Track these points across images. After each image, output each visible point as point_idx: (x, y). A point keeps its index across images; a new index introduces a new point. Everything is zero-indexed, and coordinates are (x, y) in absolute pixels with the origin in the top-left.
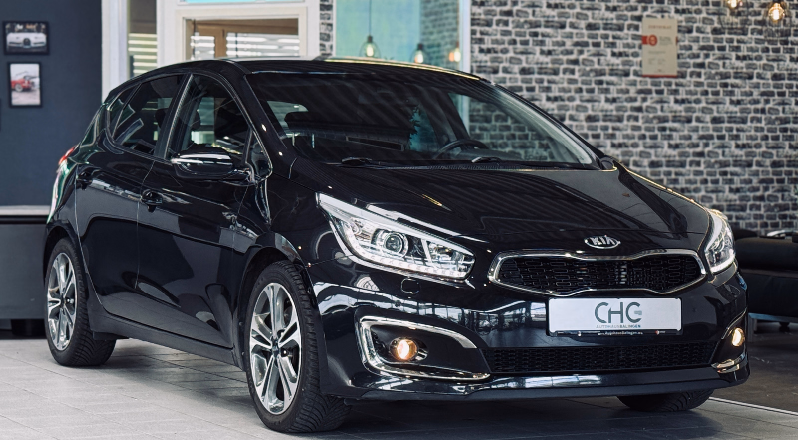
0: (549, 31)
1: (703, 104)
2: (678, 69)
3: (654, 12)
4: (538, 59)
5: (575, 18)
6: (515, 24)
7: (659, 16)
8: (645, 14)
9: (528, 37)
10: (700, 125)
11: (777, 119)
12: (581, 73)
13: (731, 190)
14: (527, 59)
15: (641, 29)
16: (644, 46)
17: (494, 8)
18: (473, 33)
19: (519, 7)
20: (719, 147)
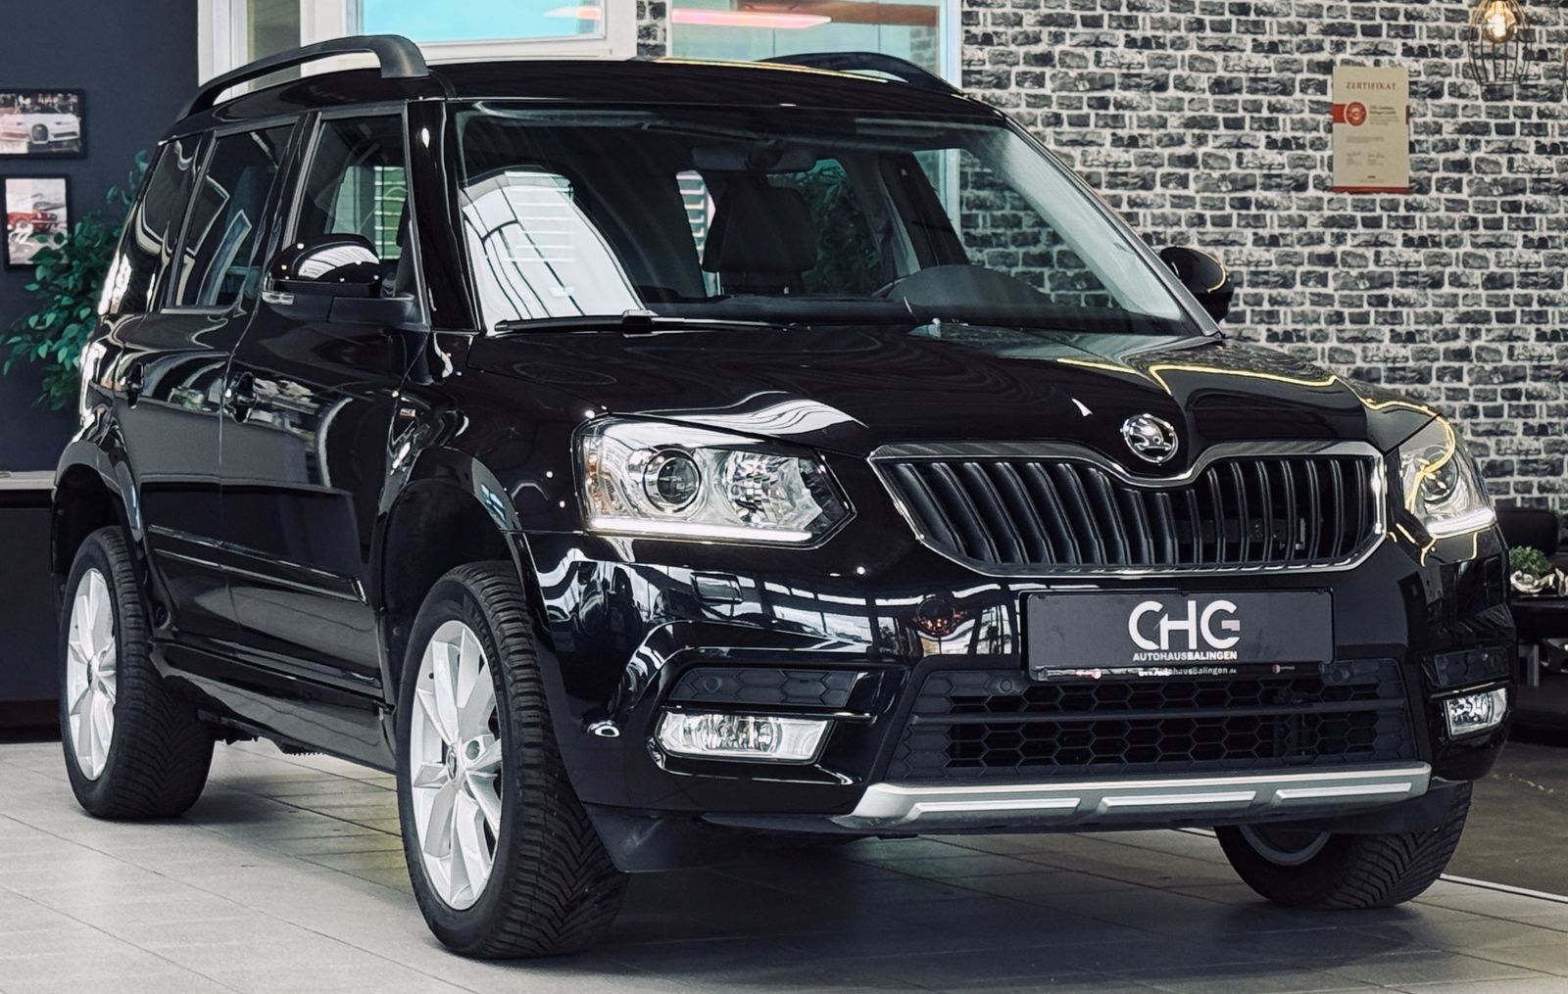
0: (1131, 95)
1: (1467, 248)
2: (1412, 174)
3: (1358, 54)
4: (1109, 155)
5: (1187, 68)
6: (1058, 82)
7: (1369, 61)
8: (1339, 57)
9: (1085, 110)
10: (1461, 292)
12: (1201, 184)
13: (1528, 430)
14: (1083, 154)
15: (1329, 90)
16: (1335, 126)
17: (1013, 48)
19: (1066, 46)
20: (1501, 339)
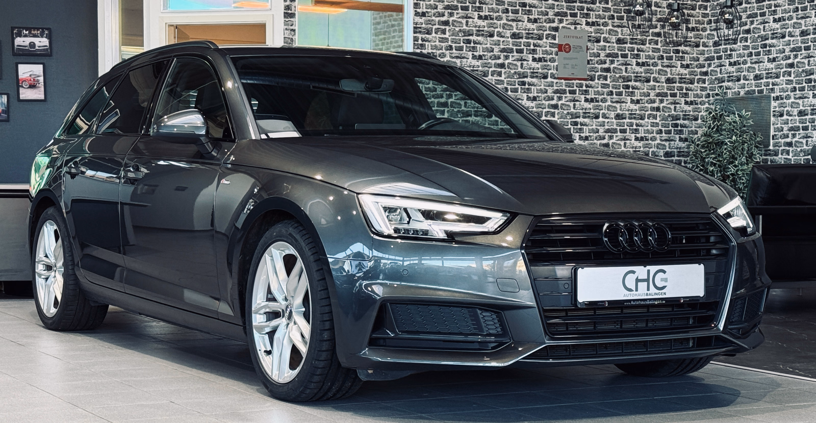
0: (480, 38)
1: (609, 103)
2: (588, 73)
3: (568, 24)
4: (471, 62)
5: (502, 28)
6: (451, 33)
7: (572, 27)
8: (561, 25)
9: (462, 44)
10: (606, 120)
11: (669, 116)
12: (507, 75)
15: (557, 39)
16: (559, 53)
17: (433, 18)
18: (416, 39)
19: (454, 18)
20: (621, 140)
